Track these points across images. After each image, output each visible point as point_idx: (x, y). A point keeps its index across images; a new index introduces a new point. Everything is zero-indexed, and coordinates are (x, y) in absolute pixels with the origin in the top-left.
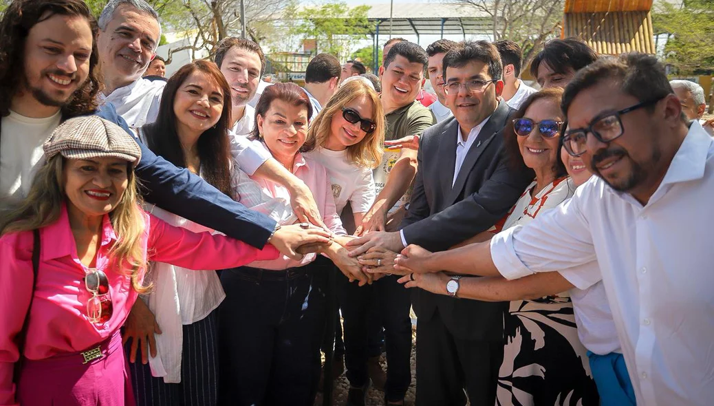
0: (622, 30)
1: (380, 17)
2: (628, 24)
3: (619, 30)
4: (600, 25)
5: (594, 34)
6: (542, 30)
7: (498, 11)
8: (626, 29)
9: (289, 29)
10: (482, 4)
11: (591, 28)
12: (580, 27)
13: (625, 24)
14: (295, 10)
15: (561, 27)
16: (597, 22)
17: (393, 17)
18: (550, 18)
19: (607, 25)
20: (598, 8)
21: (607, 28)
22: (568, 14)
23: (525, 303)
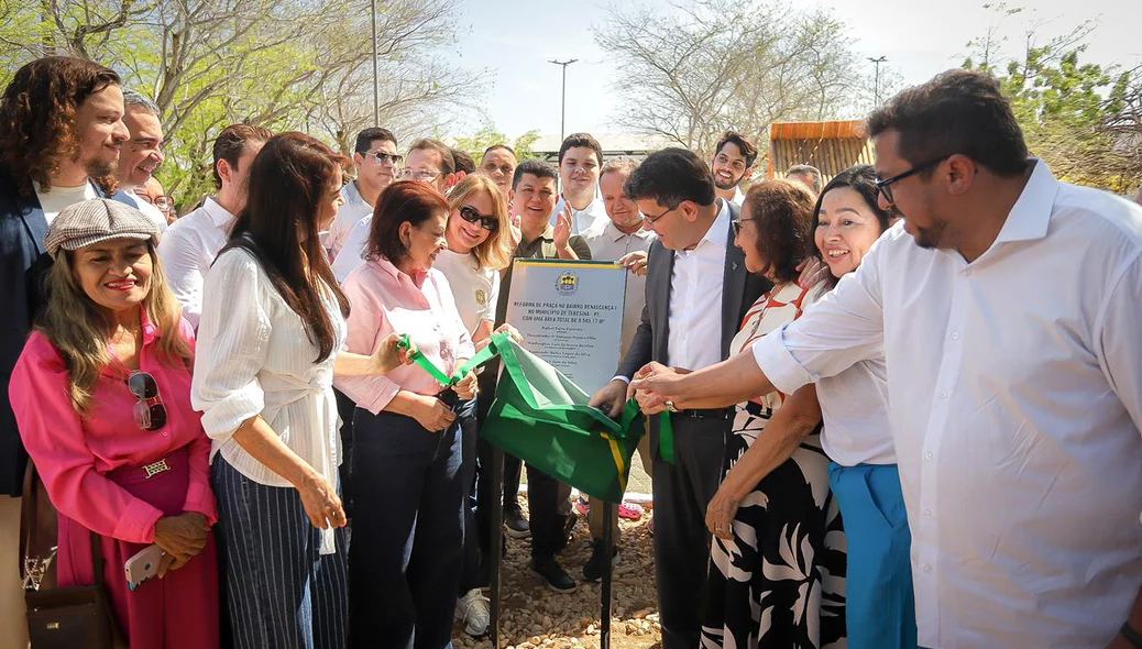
0: (838, 159)
1: (548, 151)
2: (845, 152)
3: (835, 158)
4: (813, 153)
7: (693, 142)
8: (843, 158)
10: (673, 132)
11: (803, 157)
12: (789, 155)
13: (842, 152)
15: (768, 159)
16: (810, 151)
19: (821, 153)
20: (810, 134)
21: (822, 158)
22: (775, 141)
23: (751, 420)
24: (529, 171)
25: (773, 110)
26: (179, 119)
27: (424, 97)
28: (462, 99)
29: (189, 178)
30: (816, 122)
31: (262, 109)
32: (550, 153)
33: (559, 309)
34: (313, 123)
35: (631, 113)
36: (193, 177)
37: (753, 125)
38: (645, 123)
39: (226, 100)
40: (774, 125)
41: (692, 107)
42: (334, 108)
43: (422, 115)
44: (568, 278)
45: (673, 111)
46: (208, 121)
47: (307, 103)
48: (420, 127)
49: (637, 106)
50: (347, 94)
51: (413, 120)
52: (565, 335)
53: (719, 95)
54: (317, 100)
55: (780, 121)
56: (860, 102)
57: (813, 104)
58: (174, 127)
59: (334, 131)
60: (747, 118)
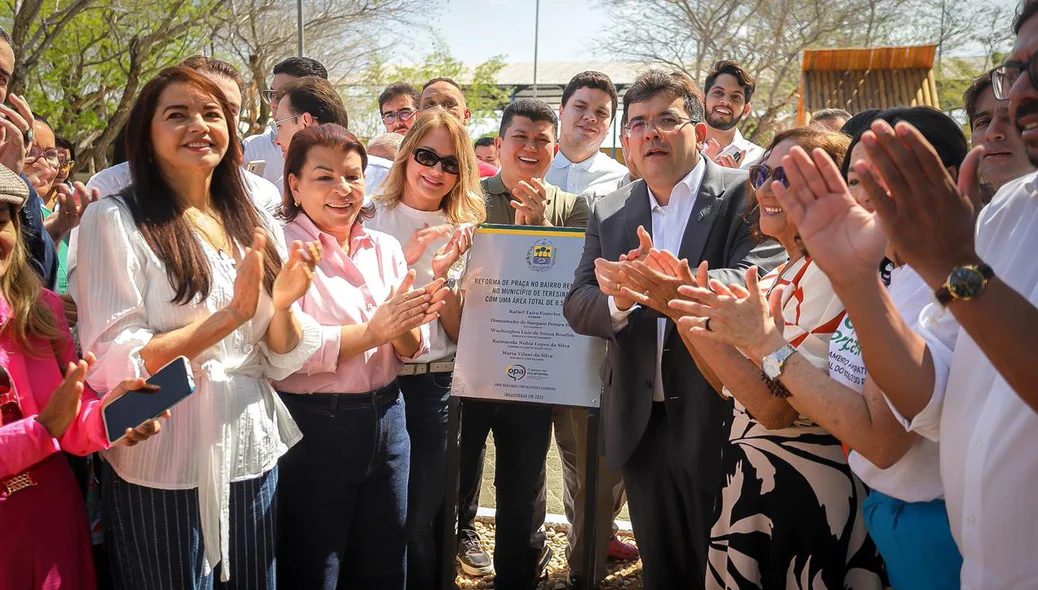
0: (890, 96)
1: (517, 83)
2: (900, 86)
3: (887, 96)
4: (857, 89)
5: (849, 102)
6: (771, 102)
8: (897, 95)
9: (371, 101)
10: (676, 61)
11: (844, 94)
12: (826, 92)
13: (896, 88)
14: (381, 71)
15: (798, 96)
16: (853, 85)
17: (538, 82)
18: (782, 83)
19: (868, 89)
20: (853, 64)
21: (868, 94)
22: (809, 73)
23: (751, 425)
24: (521, 113)
25: (807, 31)
26: (47, 37)
27: (361, 13)
28: (408, 17)
29: (60, 112)
30: (863, 48)
31: (155, 26)
32: (519, 86)
33: (530, 288)
34: (220, 45)
35: (624, 36)
36: (66, 110)
37: (780, 52)
38: (640, 48)
39: (108, 13)
40: (807, 53)
41: (700, 29)
42: (246, 25)
43: (358, 36)
44: (543, 249)
45: (677, 33)
46: (84, 40)
47: (212, 19)
48: (354, 51)
49: (630, 27)
50: (263, 9)
51: (347, 42)
52: (537, 320)
53: (736, 13)
54: (224, 16)
55: (816, 47)
56: (922, 21)
57: (859, 23)
58: (42, 46)
59: (246, 55)
60: (772, 42)
